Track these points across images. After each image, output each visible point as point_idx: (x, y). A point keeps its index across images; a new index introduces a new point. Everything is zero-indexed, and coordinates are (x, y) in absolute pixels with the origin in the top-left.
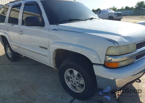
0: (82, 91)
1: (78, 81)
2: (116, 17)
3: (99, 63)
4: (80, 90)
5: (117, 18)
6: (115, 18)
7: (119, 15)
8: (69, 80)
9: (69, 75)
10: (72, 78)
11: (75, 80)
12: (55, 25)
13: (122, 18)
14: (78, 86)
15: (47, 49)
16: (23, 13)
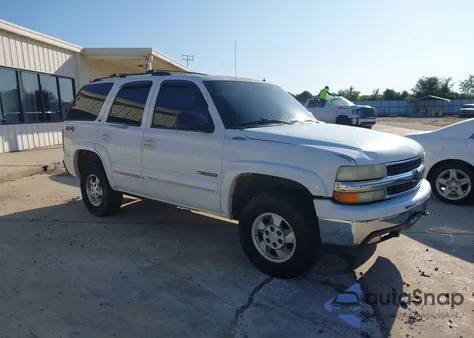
0: (289, 257)
1: (281, 237)
2: (358, 119)
3: (324, 195)
4: (284, 257)
5: (361, 121)
6: (354, 122)
7: (366, 113)
8: (261, 239)
9: (262, 226)
10: (267, 233)
11: (274, 237)
12: (238, 130)
13: (374, 123)
14: (281, 249)
15: (216, 176)
16: (155, 111)
